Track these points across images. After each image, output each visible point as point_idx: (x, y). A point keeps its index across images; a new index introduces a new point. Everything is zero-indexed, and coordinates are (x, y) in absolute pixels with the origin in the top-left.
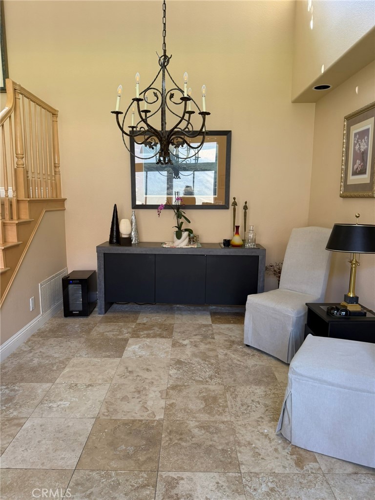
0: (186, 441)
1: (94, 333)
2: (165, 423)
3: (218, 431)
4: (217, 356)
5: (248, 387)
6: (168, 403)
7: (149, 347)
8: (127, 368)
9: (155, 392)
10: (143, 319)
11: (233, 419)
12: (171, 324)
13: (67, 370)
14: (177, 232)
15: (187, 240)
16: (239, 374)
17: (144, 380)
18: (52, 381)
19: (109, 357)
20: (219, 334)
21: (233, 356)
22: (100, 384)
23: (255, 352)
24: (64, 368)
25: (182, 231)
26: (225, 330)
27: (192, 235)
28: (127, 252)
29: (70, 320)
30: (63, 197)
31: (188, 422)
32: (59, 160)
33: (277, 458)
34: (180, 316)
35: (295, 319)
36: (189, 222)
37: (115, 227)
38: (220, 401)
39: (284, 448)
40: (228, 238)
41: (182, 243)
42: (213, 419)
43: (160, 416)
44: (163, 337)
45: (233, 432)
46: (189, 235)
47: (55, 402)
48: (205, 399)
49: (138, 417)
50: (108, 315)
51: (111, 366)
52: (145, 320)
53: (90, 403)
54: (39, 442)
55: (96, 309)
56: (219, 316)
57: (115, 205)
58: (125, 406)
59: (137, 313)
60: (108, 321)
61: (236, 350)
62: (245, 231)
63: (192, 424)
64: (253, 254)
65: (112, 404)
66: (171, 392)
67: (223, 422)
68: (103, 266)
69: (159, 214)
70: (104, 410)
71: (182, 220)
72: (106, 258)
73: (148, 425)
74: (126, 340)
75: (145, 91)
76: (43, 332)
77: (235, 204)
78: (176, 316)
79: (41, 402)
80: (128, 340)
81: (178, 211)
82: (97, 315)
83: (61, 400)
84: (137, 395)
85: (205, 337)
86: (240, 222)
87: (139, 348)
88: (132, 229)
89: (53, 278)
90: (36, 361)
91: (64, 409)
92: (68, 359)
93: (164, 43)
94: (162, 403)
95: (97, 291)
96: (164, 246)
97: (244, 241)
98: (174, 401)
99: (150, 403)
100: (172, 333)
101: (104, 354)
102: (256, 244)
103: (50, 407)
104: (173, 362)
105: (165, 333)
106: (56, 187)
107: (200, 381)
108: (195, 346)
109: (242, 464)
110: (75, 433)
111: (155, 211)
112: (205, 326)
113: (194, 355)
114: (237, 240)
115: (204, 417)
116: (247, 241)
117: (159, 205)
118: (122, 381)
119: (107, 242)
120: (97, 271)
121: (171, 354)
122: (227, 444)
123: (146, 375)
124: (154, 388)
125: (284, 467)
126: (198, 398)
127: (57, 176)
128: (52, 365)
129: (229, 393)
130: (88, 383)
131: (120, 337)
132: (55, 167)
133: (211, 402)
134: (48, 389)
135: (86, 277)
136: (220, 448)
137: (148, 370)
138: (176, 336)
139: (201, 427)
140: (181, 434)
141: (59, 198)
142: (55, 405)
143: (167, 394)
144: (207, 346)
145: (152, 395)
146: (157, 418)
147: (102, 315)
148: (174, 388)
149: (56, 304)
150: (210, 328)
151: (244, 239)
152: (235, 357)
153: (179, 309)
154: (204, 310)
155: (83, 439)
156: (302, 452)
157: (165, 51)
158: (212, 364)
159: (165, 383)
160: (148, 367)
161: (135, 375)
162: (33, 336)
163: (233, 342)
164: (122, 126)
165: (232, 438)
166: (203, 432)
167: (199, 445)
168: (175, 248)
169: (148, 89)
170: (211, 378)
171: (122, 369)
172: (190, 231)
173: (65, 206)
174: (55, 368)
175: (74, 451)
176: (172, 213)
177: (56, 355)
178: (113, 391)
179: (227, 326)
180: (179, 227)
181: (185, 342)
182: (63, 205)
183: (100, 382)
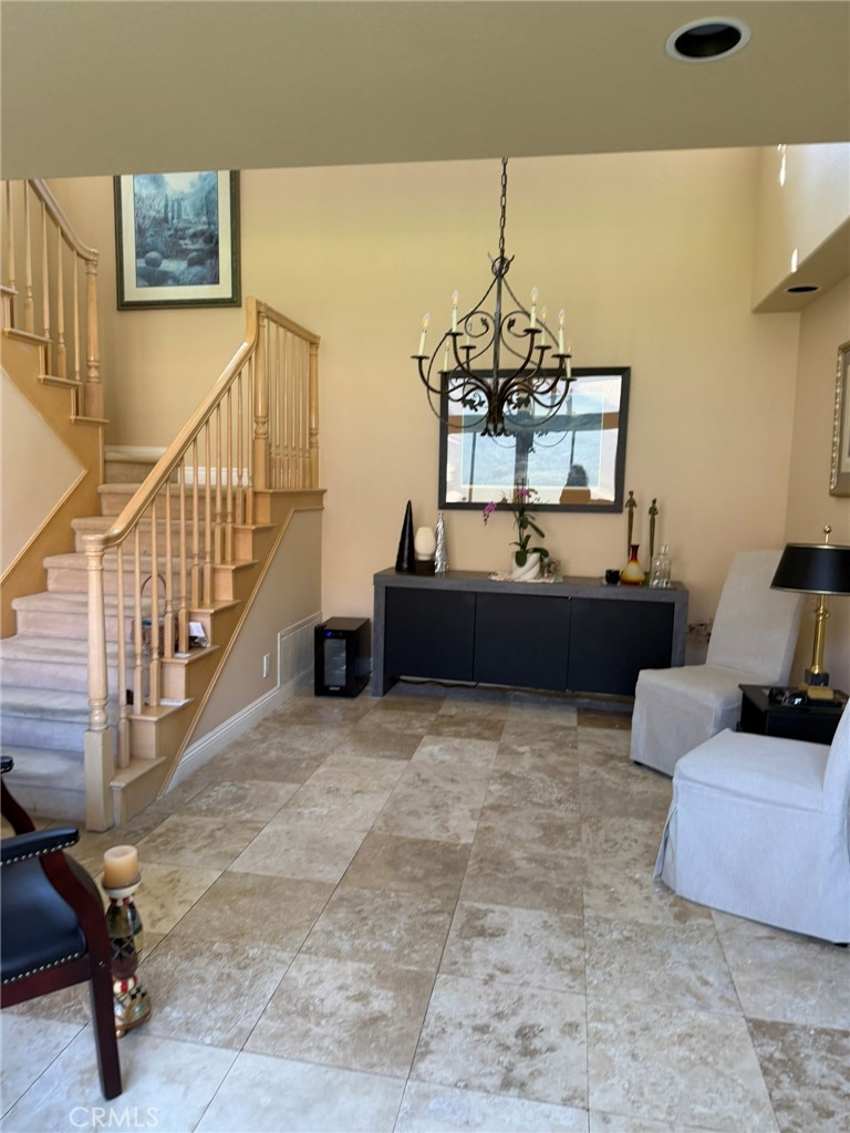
0: (505, 873)
1: (365, 723)
2: (474, 849)
3: (557, 866)
4: (577, 774)
5: (623, 819)
6: (482, 825)
7: (456, 750)
8: (419, 775)
9: (462, 810)
10: (450, 708)
11: (586, 856)
12: (499, 721)
13: (321, 770)
14: (517, 553)
15: (537, 568)
16: (610, 802)
17: (446, 793)
18: (301, 781)
19: (390, 757)
20: (588, 742)
21: (607, 776)
22: (375, 792)
23: (651, 775)
24: (318, 766)
25: (527, 552)
26: (599, 737)
27: (546, 560)
28: (426, 586)
29: (324, 701)
30: (321, 486)
31: (511, 851)
32: (317, 423)
33: (646, 907)
34: (518, 710)
35: (719, 713)
36: (542, 535)
37: (407, 541)
38: (569, 832)
39: (661, 898)
40: (614, 567)
41: (528, 574)
42: (552, 852)
43: (467, 839)
44: (483, 738)
45: (584, 870)
46: (541, 560)
47: (306, 807)
48: (543, 827)
49: (433, 837)
50: (389, 698)
51: (394, 771)
52: (453, 711)
53: (359, 813)
54: (286, 850)
55: (368, 688)
56: (593, 716)
57: (409, 503)
58: (413, 822)
59: (441, 699)
60: (388, 707)
61: (614, 769)
62: (652, 555)
63: (517, 854)
64: (663, 600)
65: (392, 818)
66: (489, 813)
67: (569, 858)
68: (383, 611)
69: (486, 520)
70: (380, 823)
71: (529, 531)
72: (390, 596)
73: (447, 848)
74: (419, 738)
75: (468, 316)
76: (280, 716)
77: (632, 503)
78: (512, 709)
79: (286, 806)
80: (422, 737)
81: (521, 514)
82: (370, 697)
83: (315, 806)
84: (432, 811)
85: (560, 745)
86: (641, 538)
87: (441, 749)
88: (437, 546)
89: (299, 626)
90: (273, 754)
91: (320, 817)
92: (324, 756)
93: (502, 237)
94: (474, 825)
95: (370, 657)
96: (493, 578)
97: (647, 574)
98: (492, 824)
99: (452, 823)
100: (500, 734)
101: (381, 753)
102: (672, 583)
103: (299, 813)
104: (496, 775)
105: (487, 733)
106: (311, 470)
107: (539, 804)
108: (540, 756)
109: (588, 907)
110: (337, 846)
111: (479, 515)
112: (563, 728)
113: (535, 768)
114: (633, 572)
115: (540, 849)
116: (652, 575)
117: (487, 504)
118: (410, 791)
119: (391, 568)
120: (372, 620)
121: (495, 764)
122: (571, 883)
123: (448, 787)
124: (461, 805)
125: (655, 918)
126: (533, 824)
127: (314, 450)
128: (299, 761)
129: (588, 824)
130: (355, 789)
131: (410, 732)
132: (311, 434)
133: (553, 832)
134: (294, 791)
135: (354, 628)
136: (558, 886)
137: (453, 781)
138: (506, 738)
139: (530, 860)
140: (498, 864)
141: (314, 489)
142: (306, 811)
143: (482, 814)
144: (562, 759)
145: (456, 813)
146: (463, 841)
147: (378, 699)
148: (493, 808)
149: (302, 673)
150: (573, 732)
151: (648, 570)
152: (609, 778)
153: (517, 698)
154: (566, 704)
155: (350, 854)
156: (690, 906)
157: (502, 251)
158: (565, 784)
159: (480, 800)
160: (454, 777)
161: (431, 785)
162: (265, 719)
163: (612, 757)
164: (426, 377)
165: (579, 878)
166: (534, 865)
167: (525, 880)
168: (513, 582)
169: (472, 313)
170: (560, 801)
171: (410, 776)
172: (543, 553)
173: (324, 503)
174: (304, 765)
175: (336, 864)
176: (510, 519)
177: (305, 749)
178: (395, 802)
179: (607, 731)
180: (523, 545)
181: (522, 749)
182: (320, 501)
183: (375, 788)
